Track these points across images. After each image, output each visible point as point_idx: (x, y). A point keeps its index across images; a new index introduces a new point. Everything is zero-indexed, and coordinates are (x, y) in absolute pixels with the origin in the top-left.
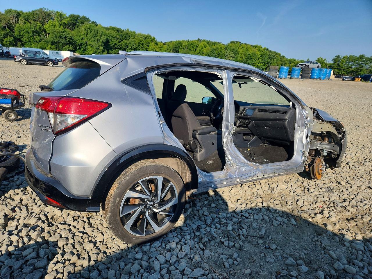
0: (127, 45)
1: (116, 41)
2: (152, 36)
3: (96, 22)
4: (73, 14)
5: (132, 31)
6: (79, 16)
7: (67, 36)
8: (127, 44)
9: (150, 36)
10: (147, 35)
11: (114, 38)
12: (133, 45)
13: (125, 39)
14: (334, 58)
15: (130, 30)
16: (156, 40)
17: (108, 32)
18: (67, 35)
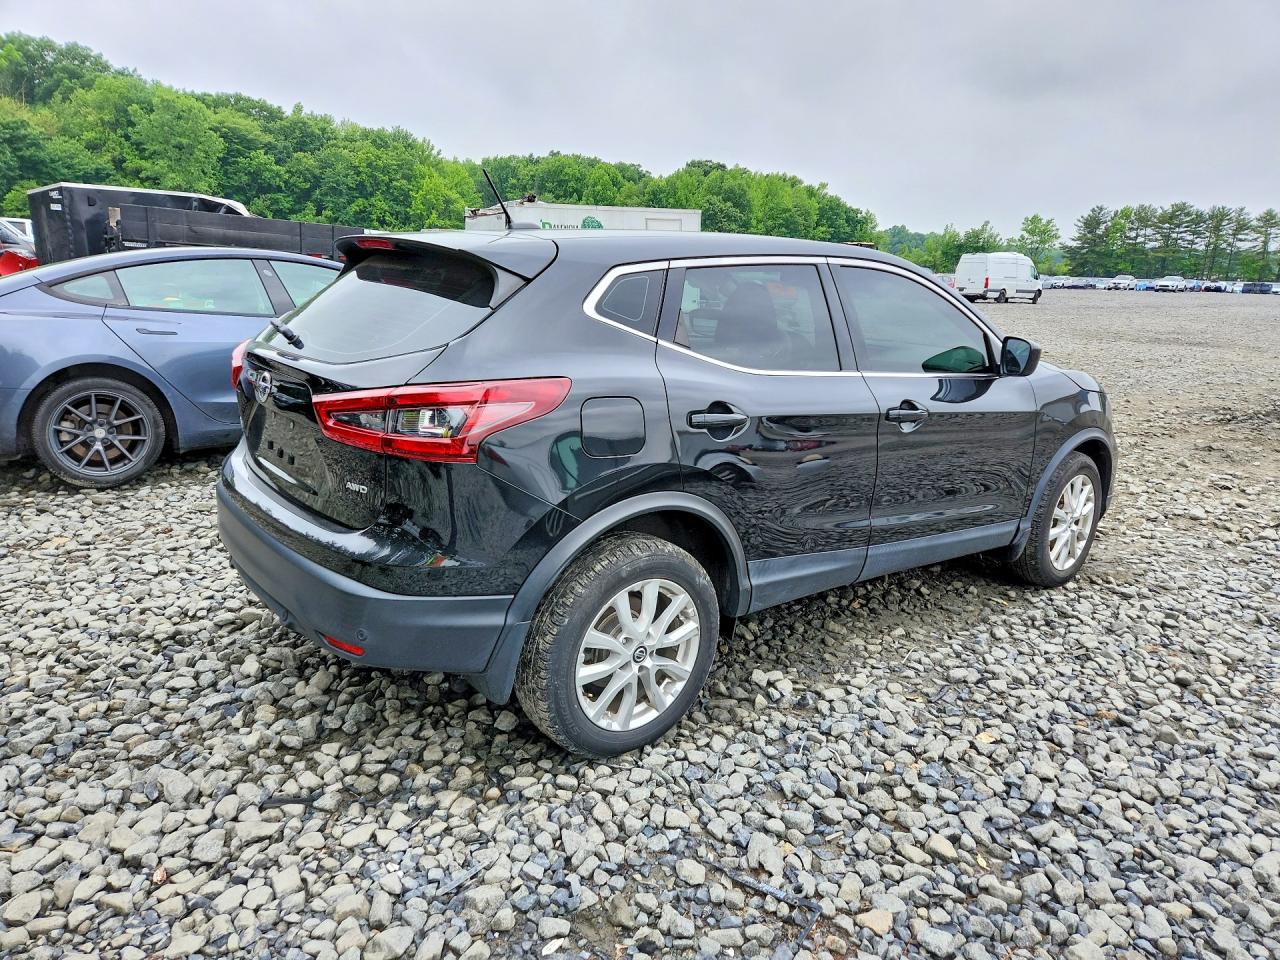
0: (315, 177)
1: (261, 157)
2: (418, 135)
3: (135, 70)
4: (20, 34)
5: (319, 112)
6: (47, 45)
7: (23, 132)
8: (317, 172)
9: (406, 137)
10: (390, 130)
11: (249, 141)
12: (346, 176)
13: (301, 146)
14: (1086, 216)
15: (306, 111)
16: (434, 152)
17: (218, 117)
18: (18, 129)
